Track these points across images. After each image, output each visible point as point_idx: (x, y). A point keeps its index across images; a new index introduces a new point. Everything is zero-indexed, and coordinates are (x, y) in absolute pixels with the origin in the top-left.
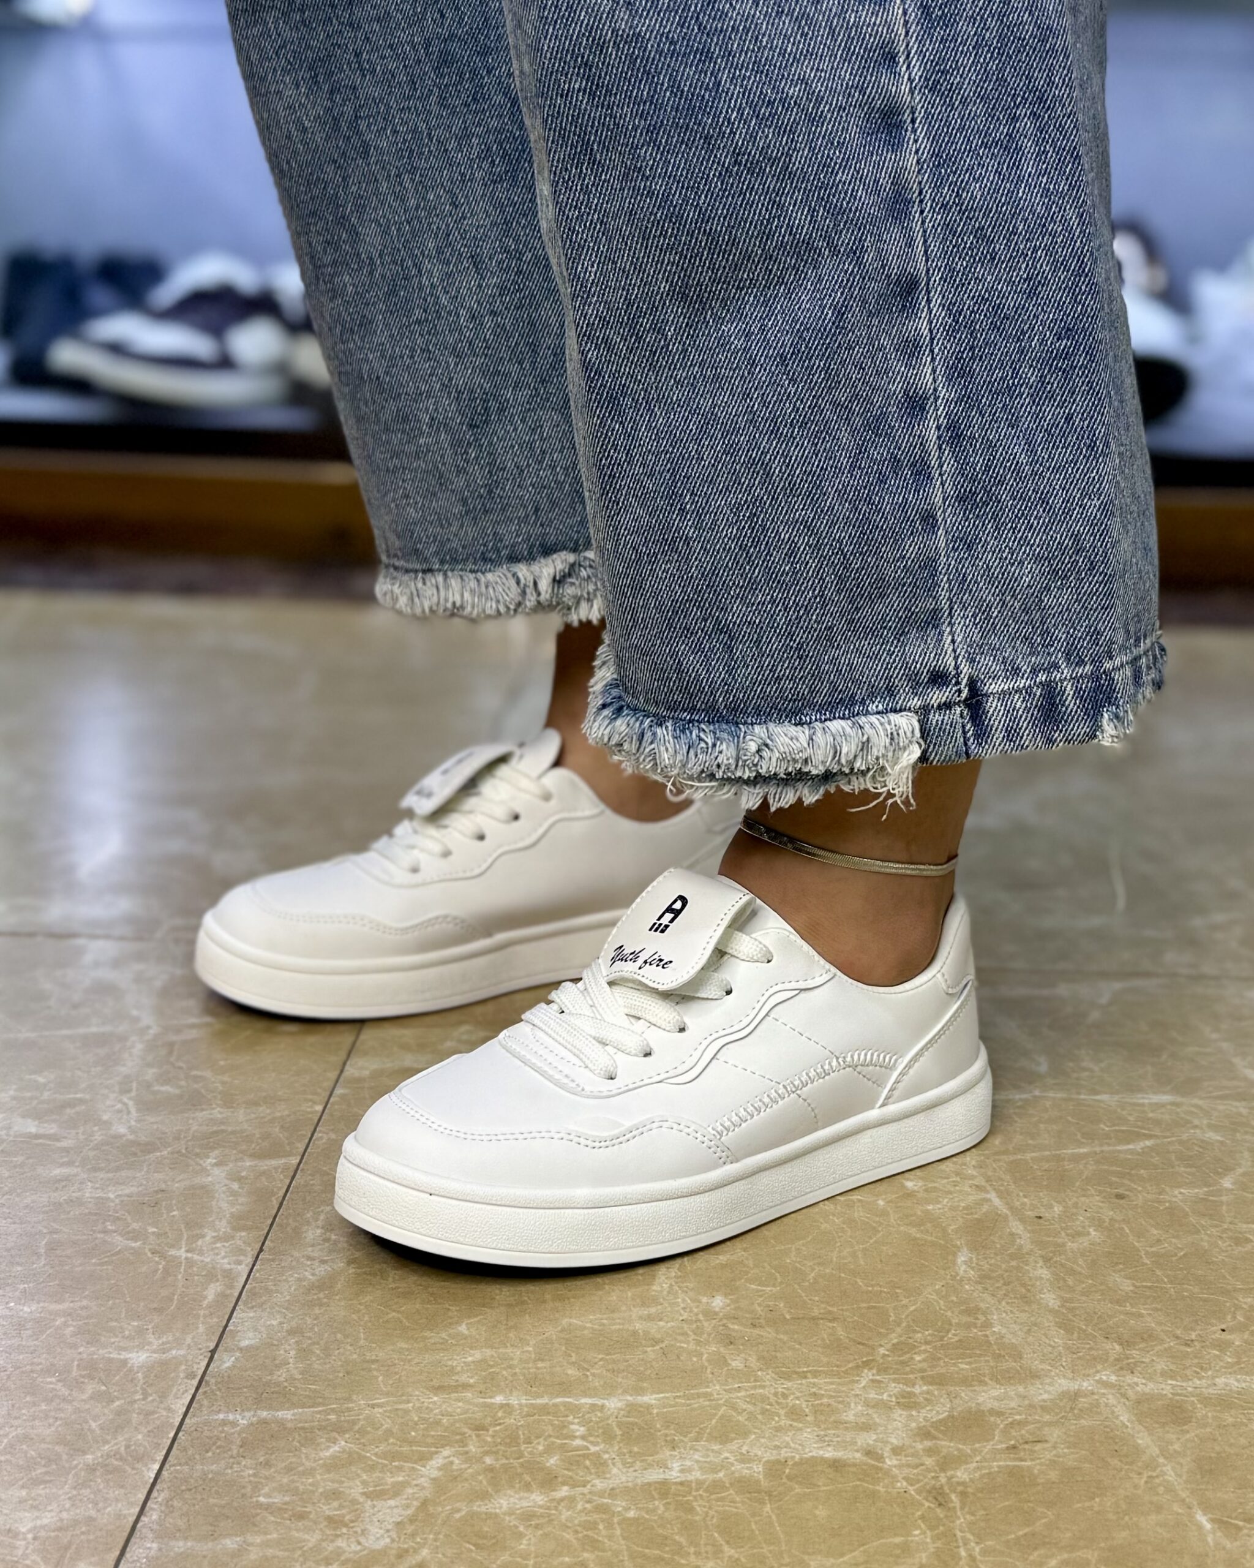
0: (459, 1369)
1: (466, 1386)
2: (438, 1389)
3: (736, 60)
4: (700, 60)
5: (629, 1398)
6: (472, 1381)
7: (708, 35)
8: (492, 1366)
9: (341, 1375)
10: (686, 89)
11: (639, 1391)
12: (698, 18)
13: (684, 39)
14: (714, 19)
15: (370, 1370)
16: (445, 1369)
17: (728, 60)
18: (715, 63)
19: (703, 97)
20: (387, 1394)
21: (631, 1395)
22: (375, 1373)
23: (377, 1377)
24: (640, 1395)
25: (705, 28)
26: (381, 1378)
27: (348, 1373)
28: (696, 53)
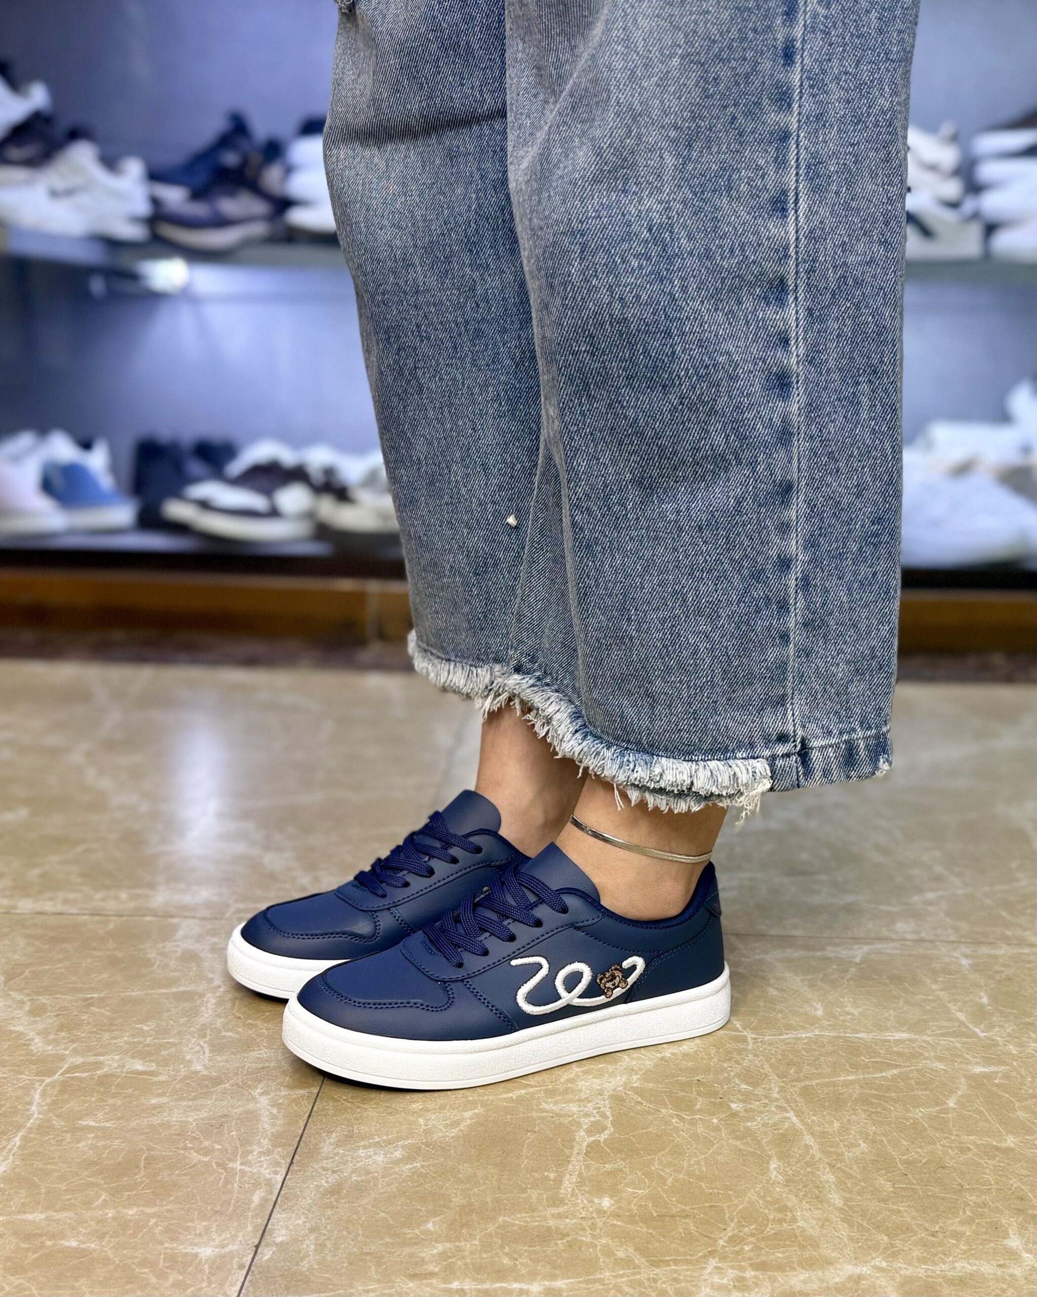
0: (427, 1259)
1: (432, 1274)
2: (413, 1277)
3: (687, 338)
4: (664, 337)
5: (547, 1283)
6: (437, 1270)
7: (670, 322)
8: (450, 1258)
9: (345, 1265)
10: (653, 354)
11: (553, 1277)
12: (665, 310)
13: (655, 323)
14: (675, 311)
15: (366, 1261)
16: (418, 1260)
17: (682, 338)
18: (674, 339)
19: (664, 361)
20: (378, 1281)
21: (548, 1281)
22: (370, 1264)
23: (370, 1267)
24: (553, 1280)
25: (669, 316)
26: (373, 1268)
27: (351, 1264)
28: (661, 333)
